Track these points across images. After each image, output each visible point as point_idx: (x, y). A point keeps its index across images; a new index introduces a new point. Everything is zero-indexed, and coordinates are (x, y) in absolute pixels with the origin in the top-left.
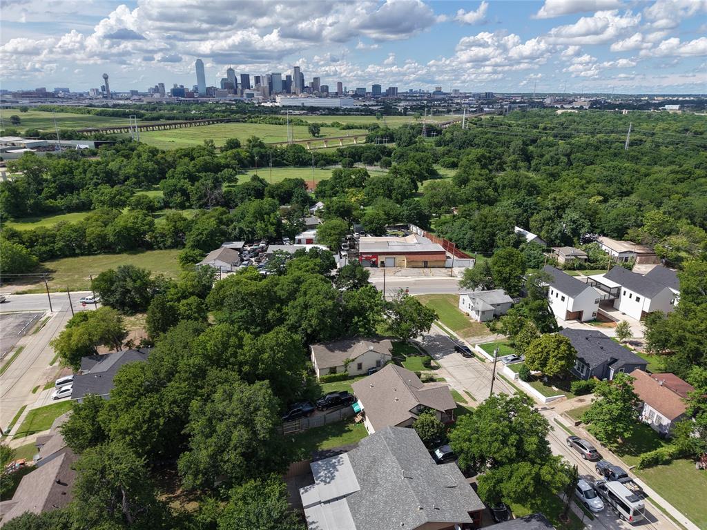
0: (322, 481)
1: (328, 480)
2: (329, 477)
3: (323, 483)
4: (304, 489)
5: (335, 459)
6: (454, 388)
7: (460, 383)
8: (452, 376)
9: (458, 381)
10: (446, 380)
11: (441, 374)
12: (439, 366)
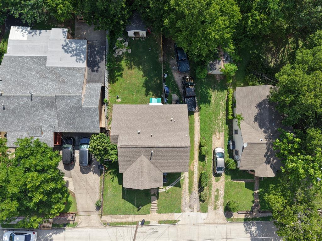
0: (67, 44)
1: (66, 48)
2: (68, 49)
3: (65, 44)
4: (66, 31)
5: (84, 58)
6: (186, 214)
7: (194, 225)
8: (209, 223)
9: (199, 225)
10: (202, 213)
11: (215, 213)
12: (232, 220)
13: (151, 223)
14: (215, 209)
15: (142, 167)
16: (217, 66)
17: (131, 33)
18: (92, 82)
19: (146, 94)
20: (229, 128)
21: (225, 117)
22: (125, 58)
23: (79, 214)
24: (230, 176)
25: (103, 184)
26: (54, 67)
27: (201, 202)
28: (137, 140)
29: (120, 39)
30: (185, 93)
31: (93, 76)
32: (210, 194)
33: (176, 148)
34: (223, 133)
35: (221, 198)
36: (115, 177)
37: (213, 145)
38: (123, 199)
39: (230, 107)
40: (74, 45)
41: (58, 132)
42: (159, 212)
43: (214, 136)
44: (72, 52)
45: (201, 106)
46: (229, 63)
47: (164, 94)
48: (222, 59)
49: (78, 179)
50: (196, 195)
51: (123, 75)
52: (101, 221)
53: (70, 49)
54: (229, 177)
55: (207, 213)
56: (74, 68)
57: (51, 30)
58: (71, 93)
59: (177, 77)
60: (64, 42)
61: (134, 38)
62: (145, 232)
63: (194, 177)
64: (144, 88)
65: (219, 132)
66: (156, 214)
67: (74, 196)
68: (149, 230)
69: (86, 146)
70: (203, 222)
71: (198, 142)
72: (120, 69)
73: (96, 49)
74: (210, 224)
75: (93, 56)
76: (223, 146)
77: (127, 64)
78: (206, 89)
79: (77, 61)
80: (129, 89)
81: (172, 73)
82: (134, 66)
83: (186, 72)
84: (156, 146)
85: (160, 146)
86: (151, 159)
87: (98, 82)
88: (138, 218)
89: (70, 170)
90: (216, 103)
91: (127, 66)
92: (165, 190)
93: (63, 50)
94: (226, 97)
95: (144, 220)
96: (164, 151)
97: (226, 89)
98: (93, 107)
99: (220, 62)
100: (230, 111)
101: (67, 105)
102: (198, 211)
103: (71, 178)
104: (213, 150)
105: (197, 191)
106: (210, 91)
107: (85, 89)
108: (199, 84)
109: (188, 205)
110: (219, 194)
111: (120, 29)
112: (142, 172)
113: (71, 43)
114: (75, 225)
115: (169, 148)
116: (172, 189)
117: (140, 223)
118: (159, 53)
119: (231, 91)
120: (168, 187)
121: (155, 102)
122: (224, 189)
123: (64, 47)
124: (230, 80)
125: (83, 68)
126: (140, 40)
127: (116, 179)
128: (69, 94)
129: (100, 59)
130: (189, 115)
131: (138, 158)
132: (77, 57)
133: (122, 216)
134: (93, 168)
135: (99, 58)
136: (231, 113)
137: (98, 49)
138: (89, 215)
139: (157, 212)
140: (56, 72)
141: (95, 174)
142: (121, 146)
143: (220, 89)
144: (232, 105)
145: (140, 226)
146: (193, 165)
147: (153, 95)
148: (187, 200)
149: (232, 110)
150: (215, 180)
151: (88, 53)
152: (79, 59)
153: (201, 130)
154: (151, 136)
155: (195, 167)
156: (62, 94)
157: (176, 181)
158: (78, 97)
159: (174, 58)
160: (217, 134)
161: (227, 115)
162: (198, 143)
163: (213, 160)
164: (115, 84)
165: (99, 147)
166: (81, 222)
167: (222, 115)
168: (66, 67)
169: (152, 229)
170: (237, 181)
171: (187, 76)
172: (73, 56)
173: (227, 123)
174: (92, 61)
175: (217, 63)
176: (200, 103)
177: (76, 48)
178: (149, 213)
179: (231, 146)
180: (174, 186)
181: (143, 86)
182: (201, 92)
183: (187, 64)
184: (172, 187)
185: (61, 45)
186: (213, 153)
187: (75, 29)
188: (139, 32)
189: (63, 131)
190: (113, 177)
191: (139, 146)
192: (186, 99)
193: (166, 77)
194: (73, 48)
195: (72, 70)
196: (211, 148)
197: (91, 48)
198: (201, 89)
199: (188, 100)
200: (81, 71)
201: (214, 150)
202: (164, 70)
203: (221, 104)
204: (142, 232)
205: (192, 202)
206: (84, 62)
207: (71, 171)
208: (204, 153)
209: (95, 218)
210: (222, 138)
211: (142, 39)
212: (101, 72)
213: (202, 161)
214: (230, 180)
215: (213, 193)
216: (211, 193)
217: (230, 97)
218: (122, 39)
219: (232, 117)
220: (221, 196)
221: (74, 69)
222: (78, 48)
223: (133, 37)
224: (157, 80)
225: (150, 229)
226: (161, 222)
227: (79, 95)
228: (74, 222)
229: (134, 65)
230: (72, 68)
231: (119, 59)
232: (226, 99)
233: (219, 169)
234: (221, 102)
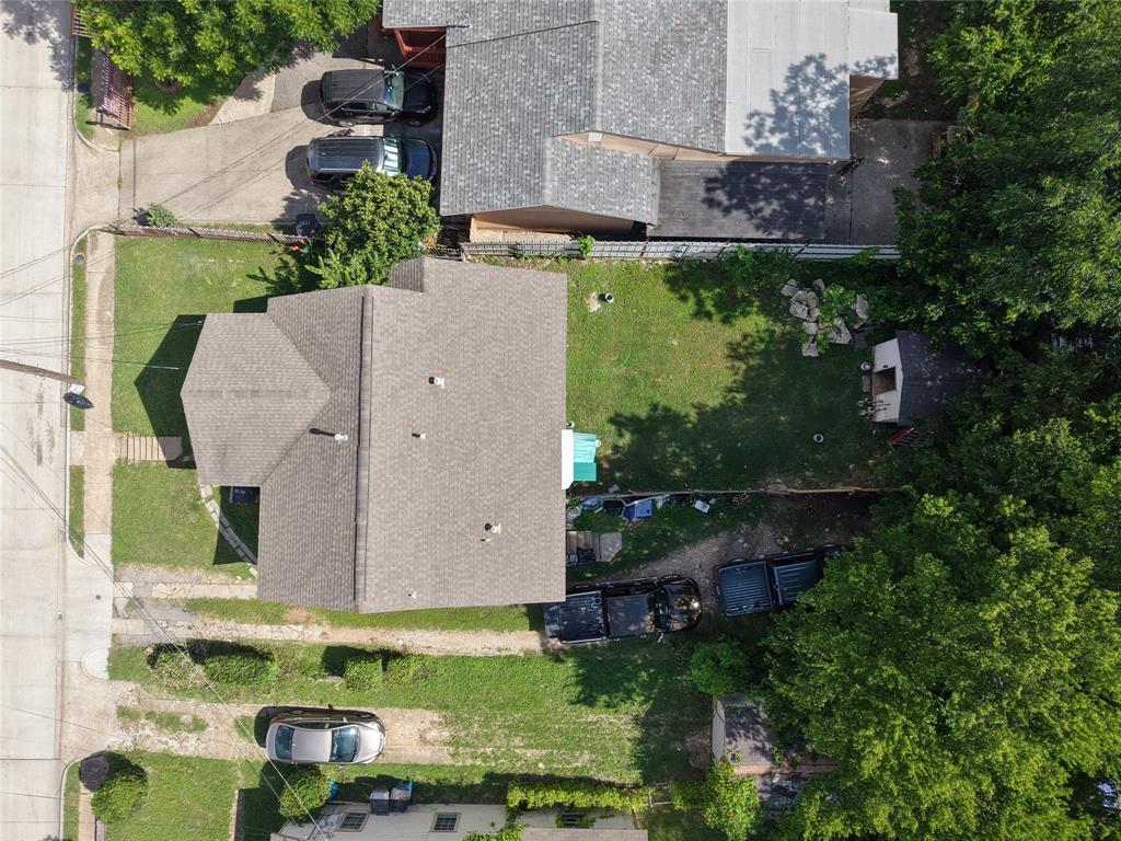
0: (831, 77)
1: (811, 70)
2: (806, 81)
3: (829, 65)
4: (885, 72)
5: (768, 146)
6: (108, 588)
7: (60, 617)
8: (63, 685)
9: (60, 640)
10: (107, 654)
11: (104, 714)
12: (71, 788)
13: (75, 434)
14: (123, 712)
15: (280, 391)
16: (744, 745)
17: (888, 354)
18: (662, 183)
19: (620, 419)
20: (472, 786)
21: (519, 768)
22: (778, 328)
23: (128, 143)
24: (257, 786)
25: (242, 239)
26: (725, 23)
27: (150, 650)
28: (398, 369)
29: (861, 308)
30: (626, 590)
31: (689, 188)
32: (184, 692)
33: (352, 549)
34: (449, 761)
35: (166, 743)
36: (265, 284)
37: (396, 710)
38: (174, 319)
39: (562, 797)
40: (823, 103)
41: (447, 44)
42: (121, 471)
43: (435, 716)
44: (791, 98)
45: (570, 663)
46: (762, 804)
47: (620, 497)
48: (779, 766)
49: (268, 136)
50: (182, 630)
51: (702, 323)
52: (95, 230)
53: (805, 90)
54: (254, 782)
55: (106, 676)
56: (723, 103)
57: (892, 11)
58: (606, 86)
59: (697, 558)
60: (837, 65)
61: (868, 367)
62: (40, 409)
63: (257, 623)
64: (647, 409)
65: (454, 742)
66: (113, 457)
67: (199, 122)
68: (47, 428)
69: (396, 165)
70: (72, 656)
71: (408, 644)
72: (729, 308)
73: (811, 201)
74: (62, 687)
75: (778, 188)
76: (390, 757)
77: (750, 340)
78: (646, 686)
79: (751, 116)
80: (644, 346)
81: (712, 532)
82: (744, 367)
83: (720, 600)
84: (364, 453)
85: (364, 473)
86: (314, 431)
87: (663, 209)
88: (99, 383)
89: (303, 105)
90: (585, 731)
91: (745, 337)
92: (203, 495)
93: (803, 59)
94: (611, 779)
95: (87, 404)
96: (344, 491)
97: (648, 779)
98: (548, 184)
99: (763, 759)
100: (540, 795)
101: (555, 72)
102: (114, 635)
103: (272, 111)
104: (374, 713)
105: (199, 637)
106: (637, 707)
107: (629, 150)
108: (667, 657)
109: (142, 594)
110: (184, 734)
111: (903, 305)
112: (255, 393)
113: (833, 93)
114: (84, 127)
115: (353, 514)
116: (209, 524)
117: (76, 389)
118: (804, 479)
119: (638, 805)
120: (218, 511)
121: (577, 453)
122: (202, 753)
123: (813, 65)
124: (686, 801)
125: (721, 141)
126: (859, 394)
127: (258, 290)
128: (600, 79)
129: (763, 218)
130: (528, 606)
131: (320, 374)
132: (770, 116)
133: (110, 314)
134: (309, 197)
135: (767, 212)
136: (534, 799)
137: (808, 205)
138: (120, 181)
139: (119, 459)
140: (702, 30)
141: (285, 203)
142: (369, 298)
143: (647, 752)
144: (572, 804)
145: (64, 388)
146: (307, 622)
147: (616, 448)
148: (161, 591)
149: (546, 806)
150: (244, 719)
151: (792, 165)
152: (761, 125)
153: (462, 662)
154: (414, 435)
155: (300, 628)
156: (601, 51)
157: (243, 546)
158: (590, 116)
159: (786, 546)
160: (446, 734)
161: (529, 781)
162: (404, 645)
163: (330, 712)
164: (662, 289)
165: (370, 206)
166: (95, 152)
167: (531, 757)
168: (725, 69)
169: (53, 443)
170: (234, 817)
171: (700, 600)
172: (776, 102)
173: (490, 776)
174: (756, 181)
175: (760, 745)
176: (583, 657)
177: (811, 115)
178: (117, 428)
179: (386, 796)
180: (220, 535)
181: (655, 407)
182: (632, 662)
183: (757, 605)
184: (217, 525)
185: (823, 52)
186: (363, 709)
187: (899, 123)
188: (894, 388)
189: (450, 64)
190: (266, 279)
191: (366, 380)
192: (596, 596)
193: (699, 505)
194: (809, 102)
195: (712, 94)
196: (382, 705)
197: (811, 177)
198: (644, 667)
199: (590, 605)
200: (707, 131)
201: (372, 717)
202: (730, 500)
203: (578, 754)
204: (41, 397)
205: (156, 614)
206: (748, 142)
207: (300, 108)
208: (353, 670)
209: (108, 206)
210: (425, 755)
211: (866, 406)
212: (708, 222)
213: (325, 659)
214: (239, 782)
215: (189, 707)
216: (191, 695)
217: (608, 799)
218: (863, 316)
219: (516, 803)
220: (171, 743)
221: (718, 104)
222: (813, 122)
223: (872, 364)
224: (685, 467)
225: (51, 432)
226: (77, 475)
227: (598, 119)
228: (95, 123)
229: (750, 368)
230: (724, 96)
231: (775, 306)
232: (602, 777)
233: (285, 739)
234: (586, 757)
